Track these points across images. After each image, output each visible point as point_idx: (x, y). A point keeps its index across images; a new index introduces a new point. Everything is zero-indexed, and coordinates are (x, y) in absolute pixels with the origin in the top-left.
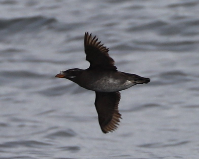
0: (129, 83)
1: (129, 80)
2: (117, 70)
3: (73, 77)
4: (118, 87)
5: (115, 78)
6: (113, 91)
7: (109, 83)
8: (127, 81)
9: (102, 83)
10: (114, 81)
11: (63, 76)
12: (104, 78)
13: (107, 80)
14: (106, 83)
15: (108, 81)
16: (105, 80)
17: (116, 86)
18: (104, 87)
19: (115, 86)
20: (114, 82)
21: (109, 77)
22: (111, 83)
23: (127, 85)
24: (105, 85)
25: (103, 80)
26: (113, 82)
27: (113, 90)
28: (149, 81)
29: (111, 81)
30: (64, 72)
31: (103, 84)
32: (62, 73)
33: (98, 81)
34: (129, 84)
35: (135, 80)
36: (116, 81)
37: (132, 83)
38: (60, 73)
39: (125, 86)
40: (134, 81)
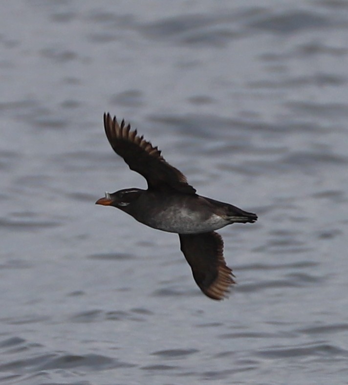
0: (217, 219)
1: (218, 215)
2: (196, 193)
3: (125, 204)
4: (198, 225)
5: (192, 209)
6: (190, 232)
7: (180, 218)
8: (214, 215)
9: (169, 217)
10: (189, 214)
11: (109, 203)
12: (173, 208)
13: (177, 212)
14: (176, 217)
15: (179, 214)
16: (175, 211)
17: (193, 224)
18: (173, 225)
19: (191, 224)
20: (190, 217)
21: (181, 206)
22: (185, 217)
23: (214, 222)
24: (173, 221)
25: (170, 210)
26: (188, 216)
27: (189, 230)
28: (256, 220)
29: (184, 213)
30: (111, 195)
31: (171, 218)
32: (108, 197)
33: (163, 212)
34: (217, 221)
35: (228, 215)
36: (193, 214)
37: (223, 220)
38: (105, 196)
39: (209, 224)
40: (226, 217)
